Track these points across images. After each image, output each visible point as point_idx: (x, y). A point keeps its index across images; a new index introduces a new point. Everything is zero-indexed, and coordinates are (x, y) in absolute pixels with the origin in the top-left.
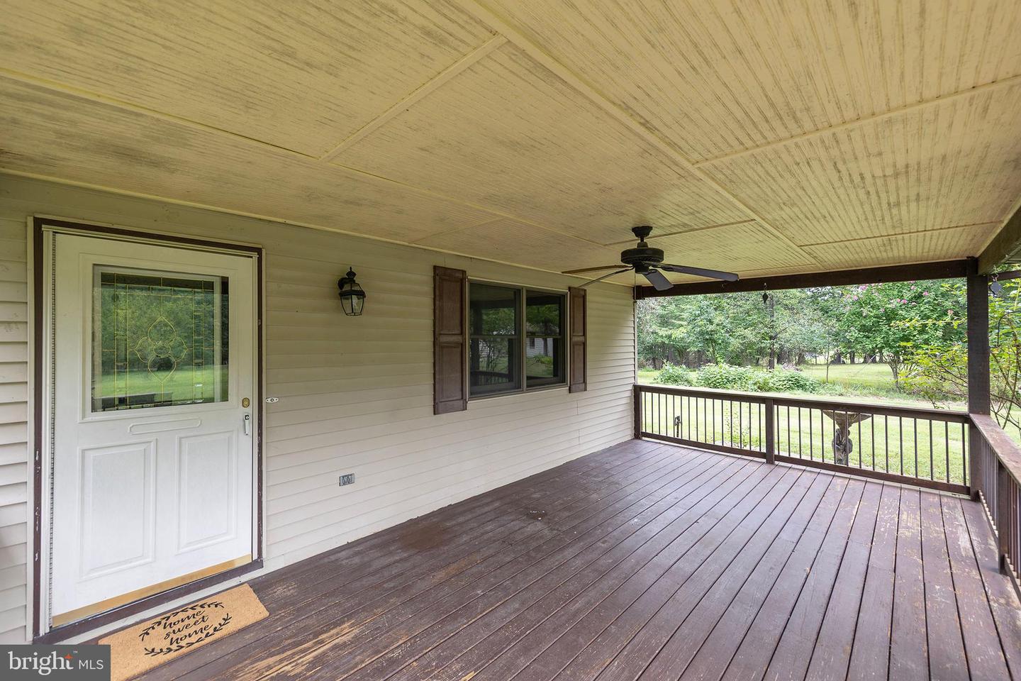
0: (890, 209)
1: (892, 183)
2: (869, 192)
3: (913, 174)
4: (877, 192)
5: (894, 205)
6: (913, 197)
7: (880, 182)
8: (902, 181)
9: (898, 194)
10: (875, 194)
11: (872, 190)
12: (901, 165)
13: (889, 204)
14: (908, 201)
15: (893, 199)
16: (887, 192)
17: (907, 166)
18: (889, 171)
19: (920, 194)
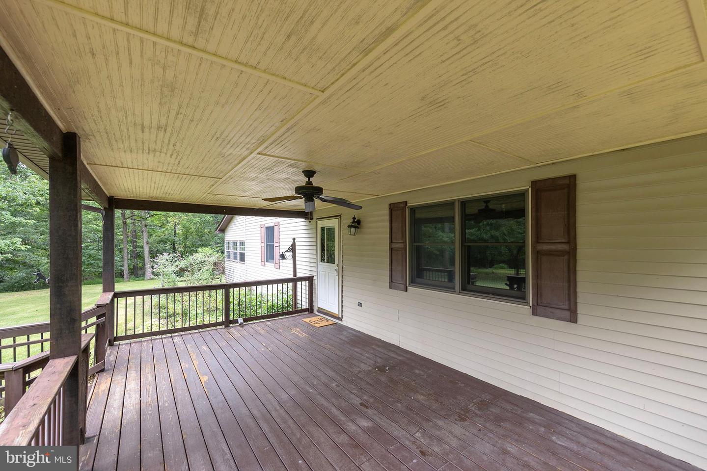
0: (166, 125)
1: (158, 147)
2: (173, 146)
3: (146, 148)
4: (169, 144)
5: (162, 128)
6: (147, 130)
7: (164, 150)
8: (152, 146)
9: (156, 138)
10: (171, 144)
11: (171, 146)
12: (151, 155)
13: (165, 130)
14: (151, 128)
15: (161, 134)
16: (163, 141)
17: (149, 153)
18: (157, 154)
19: (141, 131)
